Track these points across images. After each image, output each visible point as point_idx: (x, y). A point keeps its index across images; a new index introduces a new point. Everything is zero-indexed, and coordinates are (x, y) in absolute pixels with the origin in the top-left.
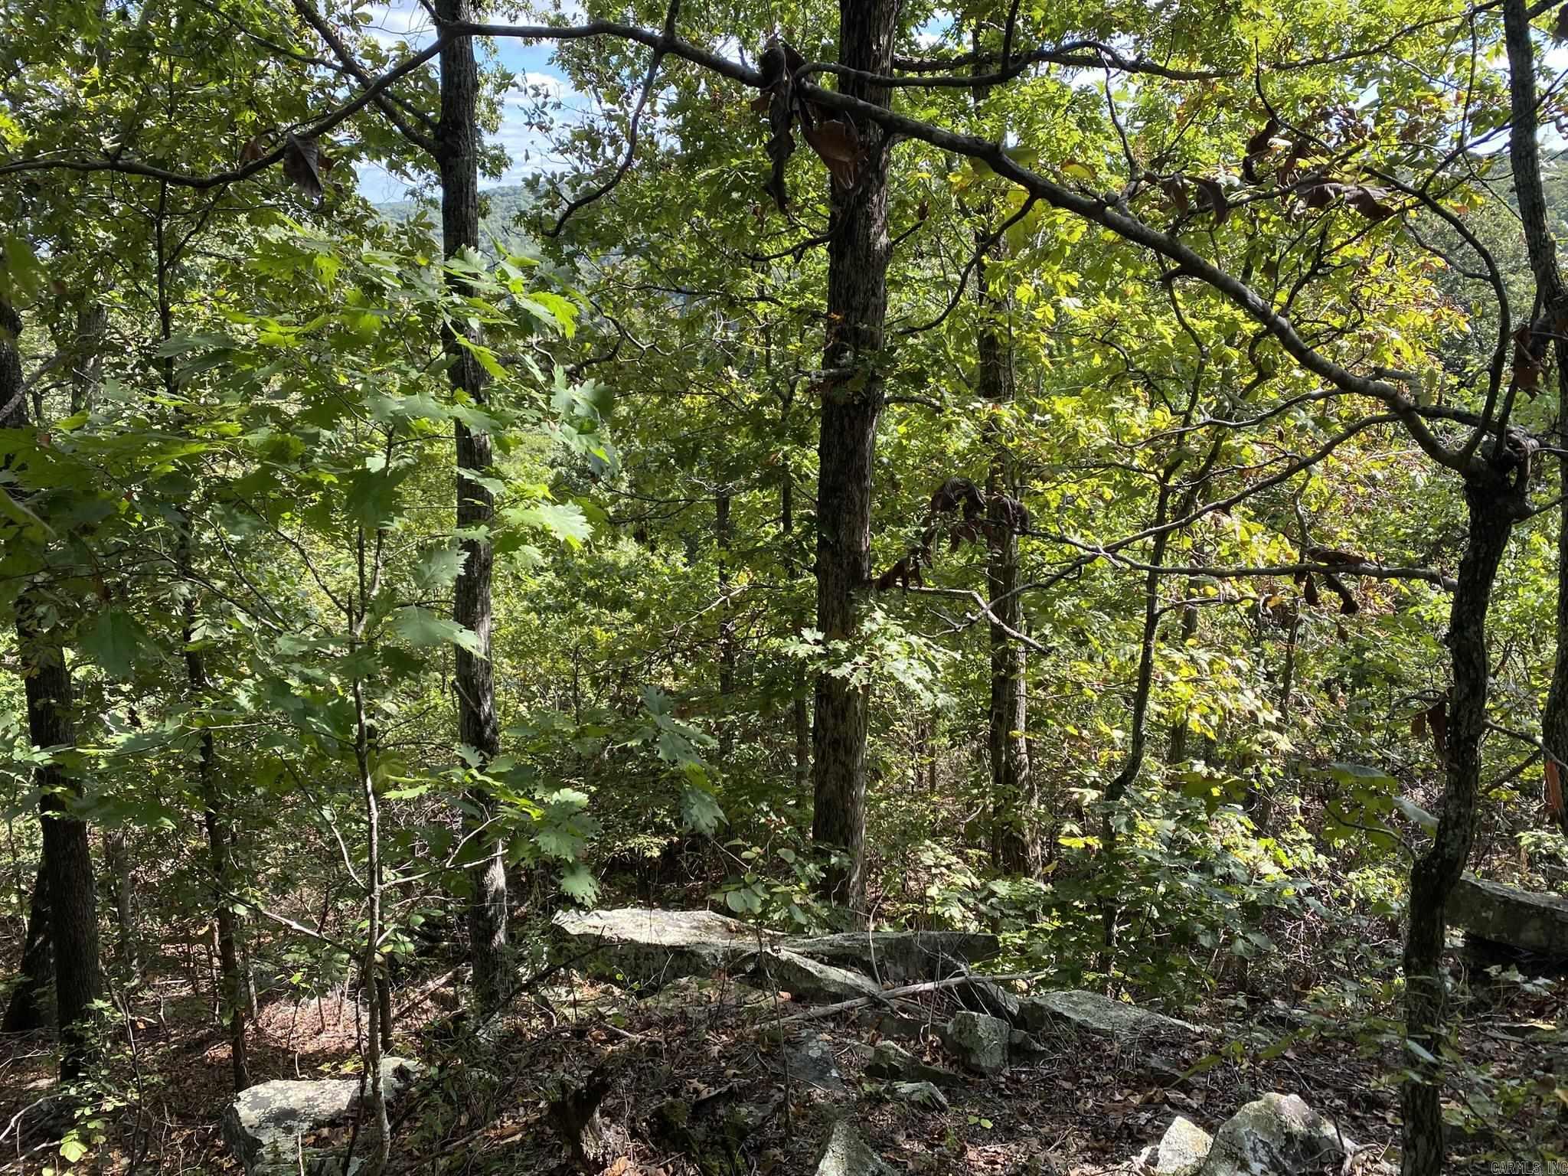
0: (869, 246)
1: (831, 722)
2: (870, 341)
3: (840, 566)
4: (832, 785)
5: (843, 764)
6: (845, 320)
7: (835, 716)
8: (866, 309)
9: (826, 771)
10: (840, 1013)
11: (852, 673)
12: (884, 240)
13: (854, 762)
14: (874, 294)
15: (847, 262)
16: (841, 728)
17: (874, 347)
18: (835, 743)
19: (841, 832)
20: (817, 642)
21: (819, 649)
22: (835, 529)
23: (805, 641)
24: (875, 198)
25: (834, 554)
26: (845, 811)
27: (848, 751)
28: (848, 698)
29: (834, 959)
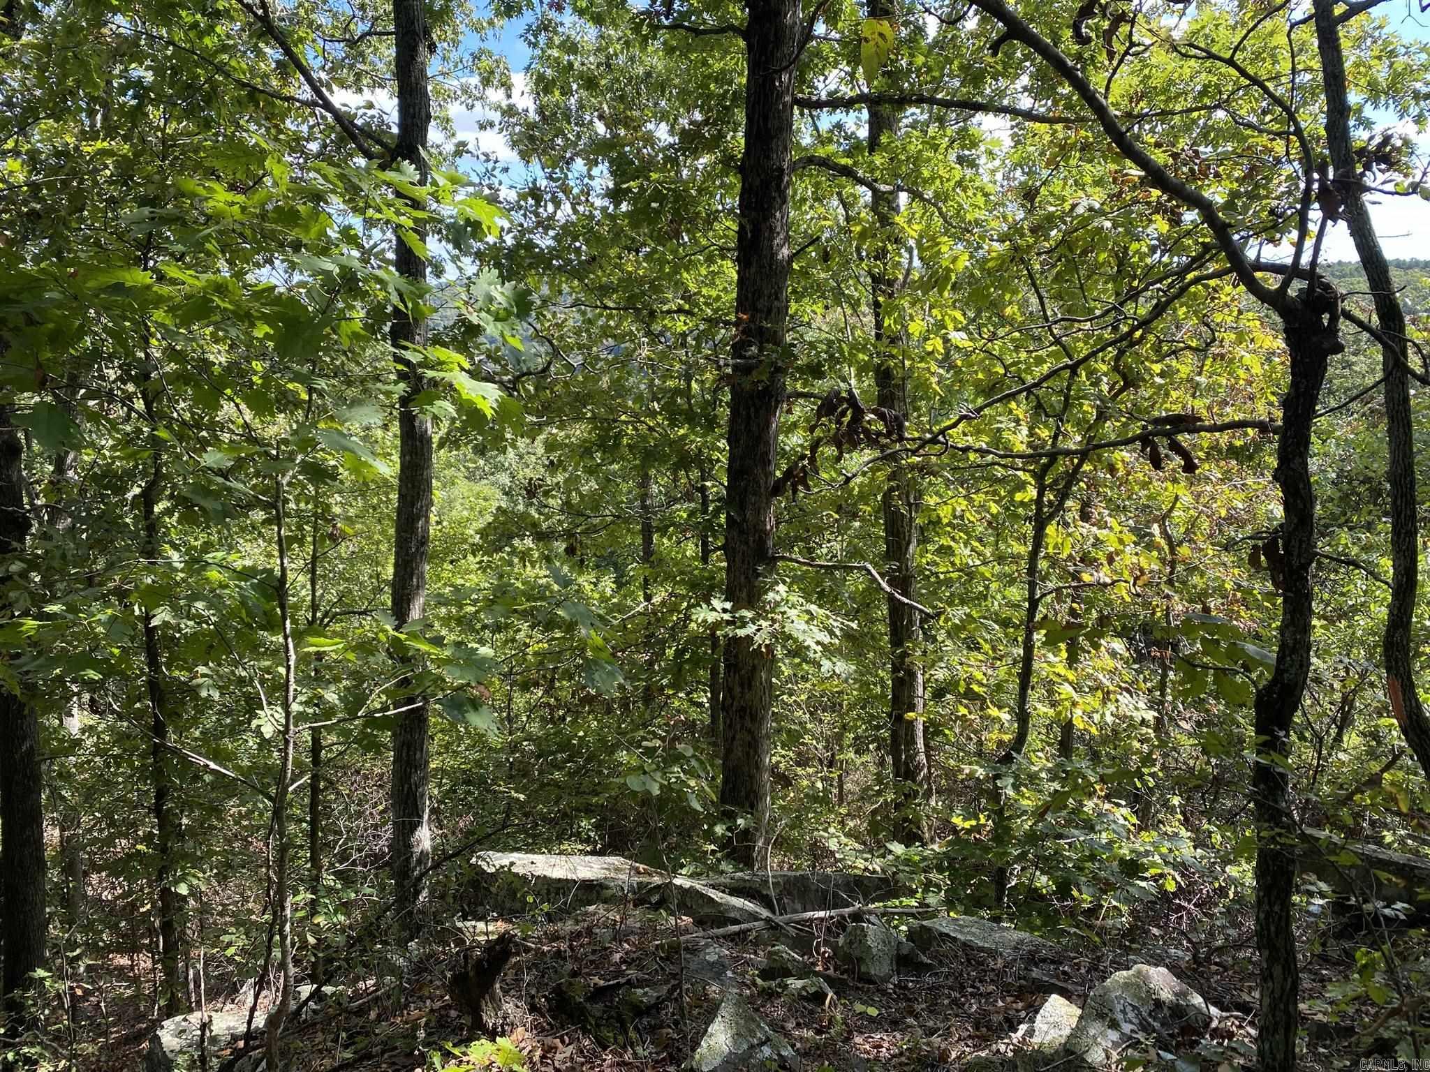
0: (774, 254)
1: (738, 690)
2: (776, 339)
3: (747, 543)
4: (738, 752)
5: (749, 731)
6: (752, 320)
7: (742, 685)
8: (769, 311)
9: (734, 738)
10: (737, 934)
11: (757, 632)
12: (785, 252)
13: (759, 728)
14: (777, 298)
15: (753, 270)
16: (747, 696)
17: (777, 343)
18: (742, 711)
19: (747, 797)
20: (725, 611)
21: (727, 617)
22: (742, 508)
23: (714, 609)
24: (778, 214)
25: (741, 532)
26: (751, 777)
27: (754, 718)
28: (754, 667)
29: (735, 891)
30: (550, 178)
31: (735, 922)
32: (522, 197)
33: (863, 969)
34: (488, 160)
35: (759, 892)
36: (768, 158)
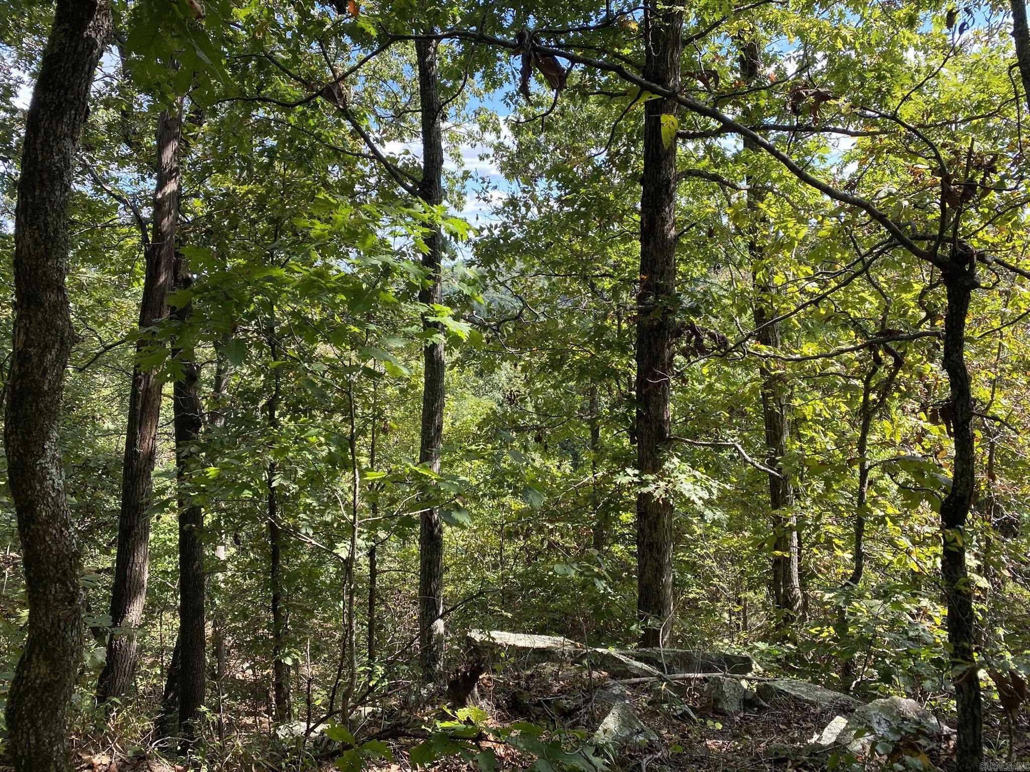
0: (664, 236)
1: (647, 531)
2: (667, 291)
3: (651, 429)
4: (649, 574)
5: (656, 560)
6: (650, 279)
7: (650, 527)
8: (662, 273)
9: (645, 565)
11: (657, 489)
12: (673, 232)
13: (663, 558)
14: (668, 264)
15: (651, 247)
16: (654, 535)
17: (669, 294)
18: (651, 546)
19: (656, 605)
20: (635, 475)
21: (636, 479)
22: (647, 405)
23: (628, 475)
24: (667, 209)
25: (647, 421)
26: (658, 592)
27: (659, 551)
28: (658, 516)
29: (638, 659)
30: (524, 191)
31: (637, 676)
32: (505, 204)
33: (720, 706)
34: (484, 182)
35: (656, 661)
36: (659, 173)
